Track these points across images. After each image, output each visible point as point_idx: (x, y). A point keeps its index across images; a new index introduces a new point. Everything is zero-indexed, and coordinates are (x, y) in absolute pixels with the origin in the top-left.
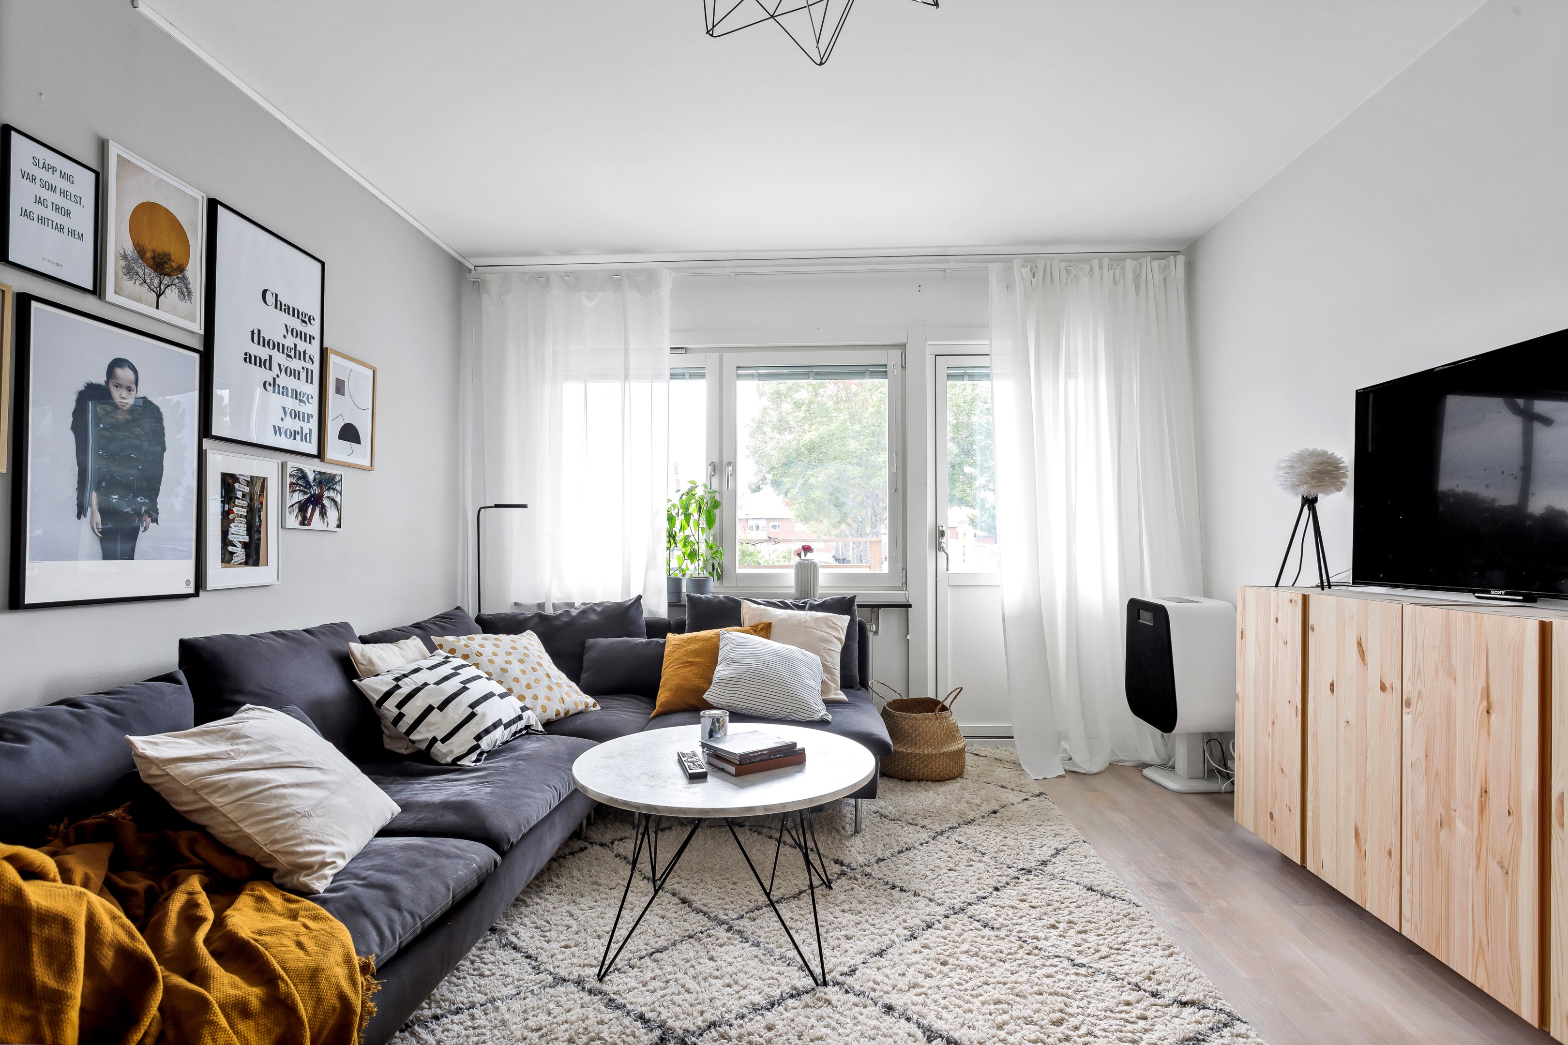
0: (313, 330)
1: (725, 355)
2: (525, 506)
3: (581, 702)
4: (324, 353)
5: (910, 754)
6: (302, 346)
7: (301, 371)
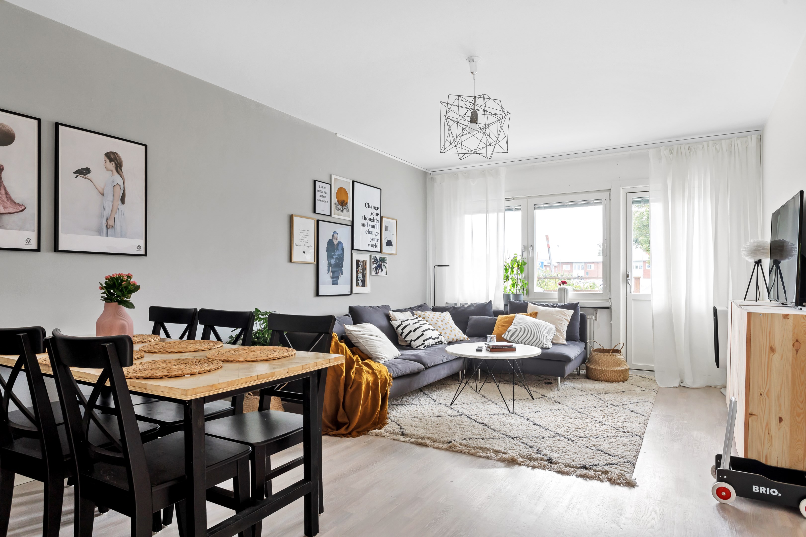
0: (378, 212)
1: (530, 200)
2: (448, 266)
3: (462, 337)
4: (381, 218)
5: (597, 369)
6: (376, 217)
7: (375, 225)
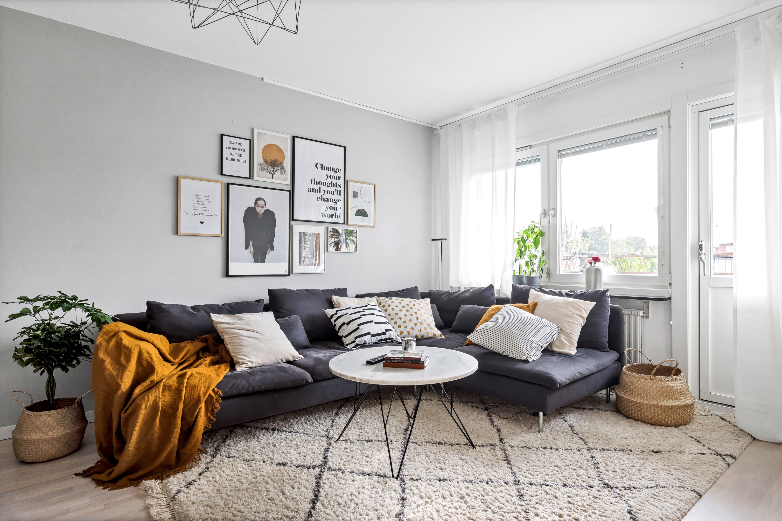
0: (341, 174)
1: (551, 145)
3: (431, 333)
4: (346, 183)
6: (334, 181)
7: (335, 191)
